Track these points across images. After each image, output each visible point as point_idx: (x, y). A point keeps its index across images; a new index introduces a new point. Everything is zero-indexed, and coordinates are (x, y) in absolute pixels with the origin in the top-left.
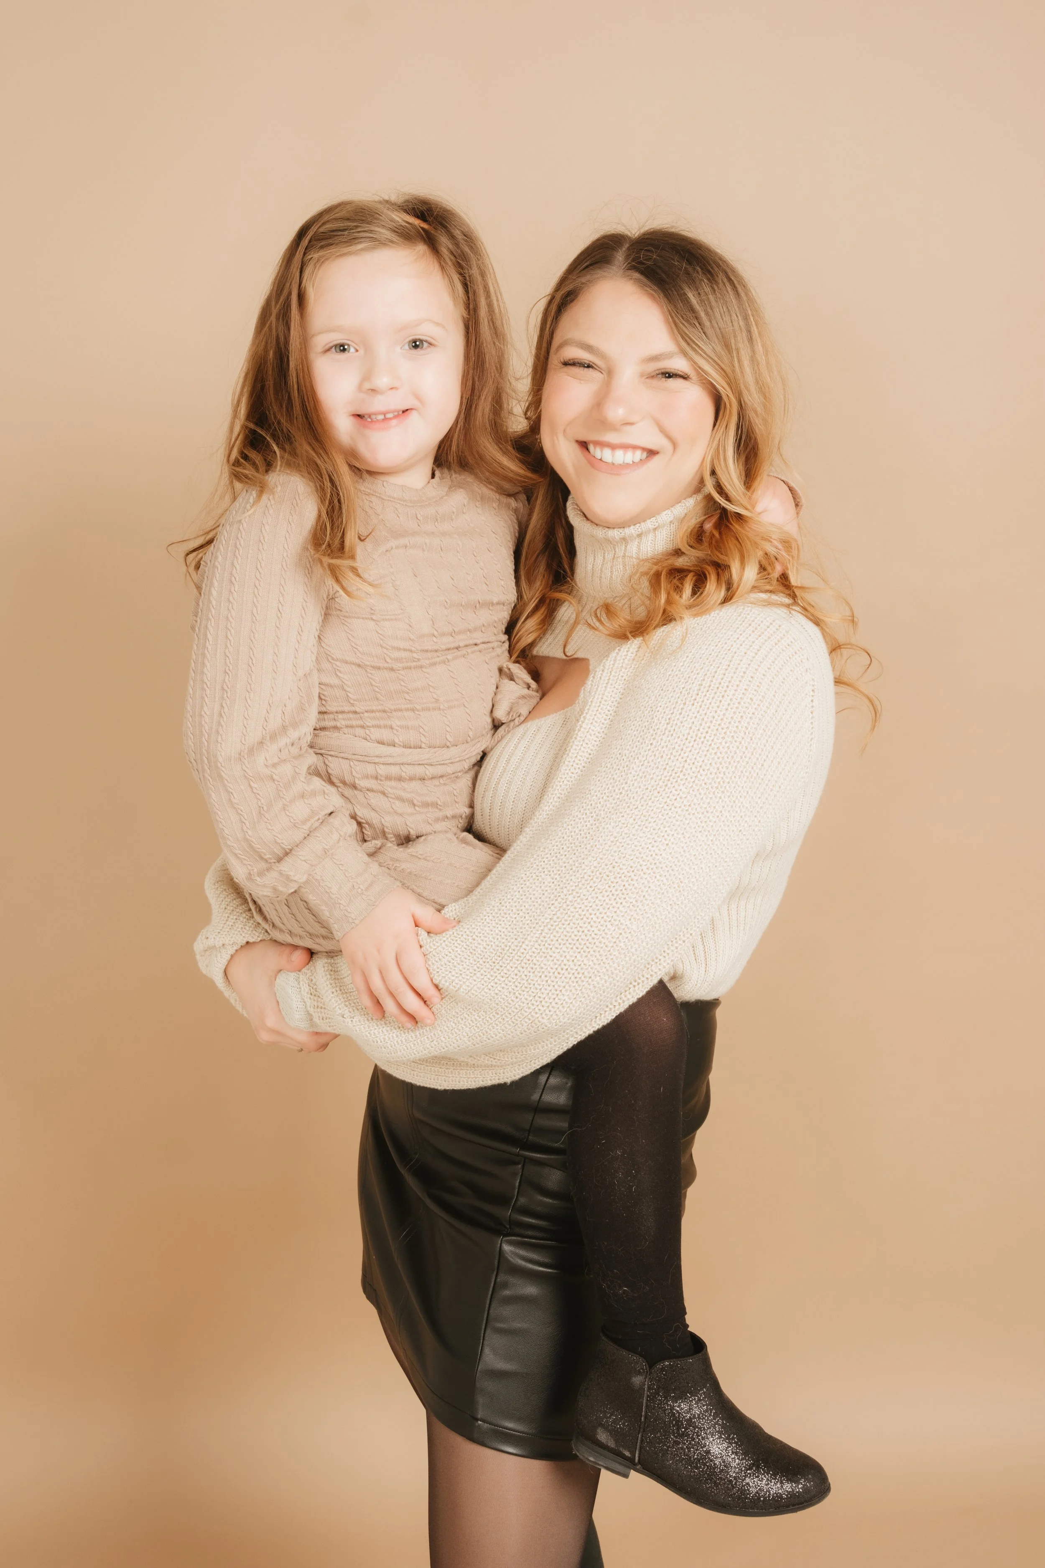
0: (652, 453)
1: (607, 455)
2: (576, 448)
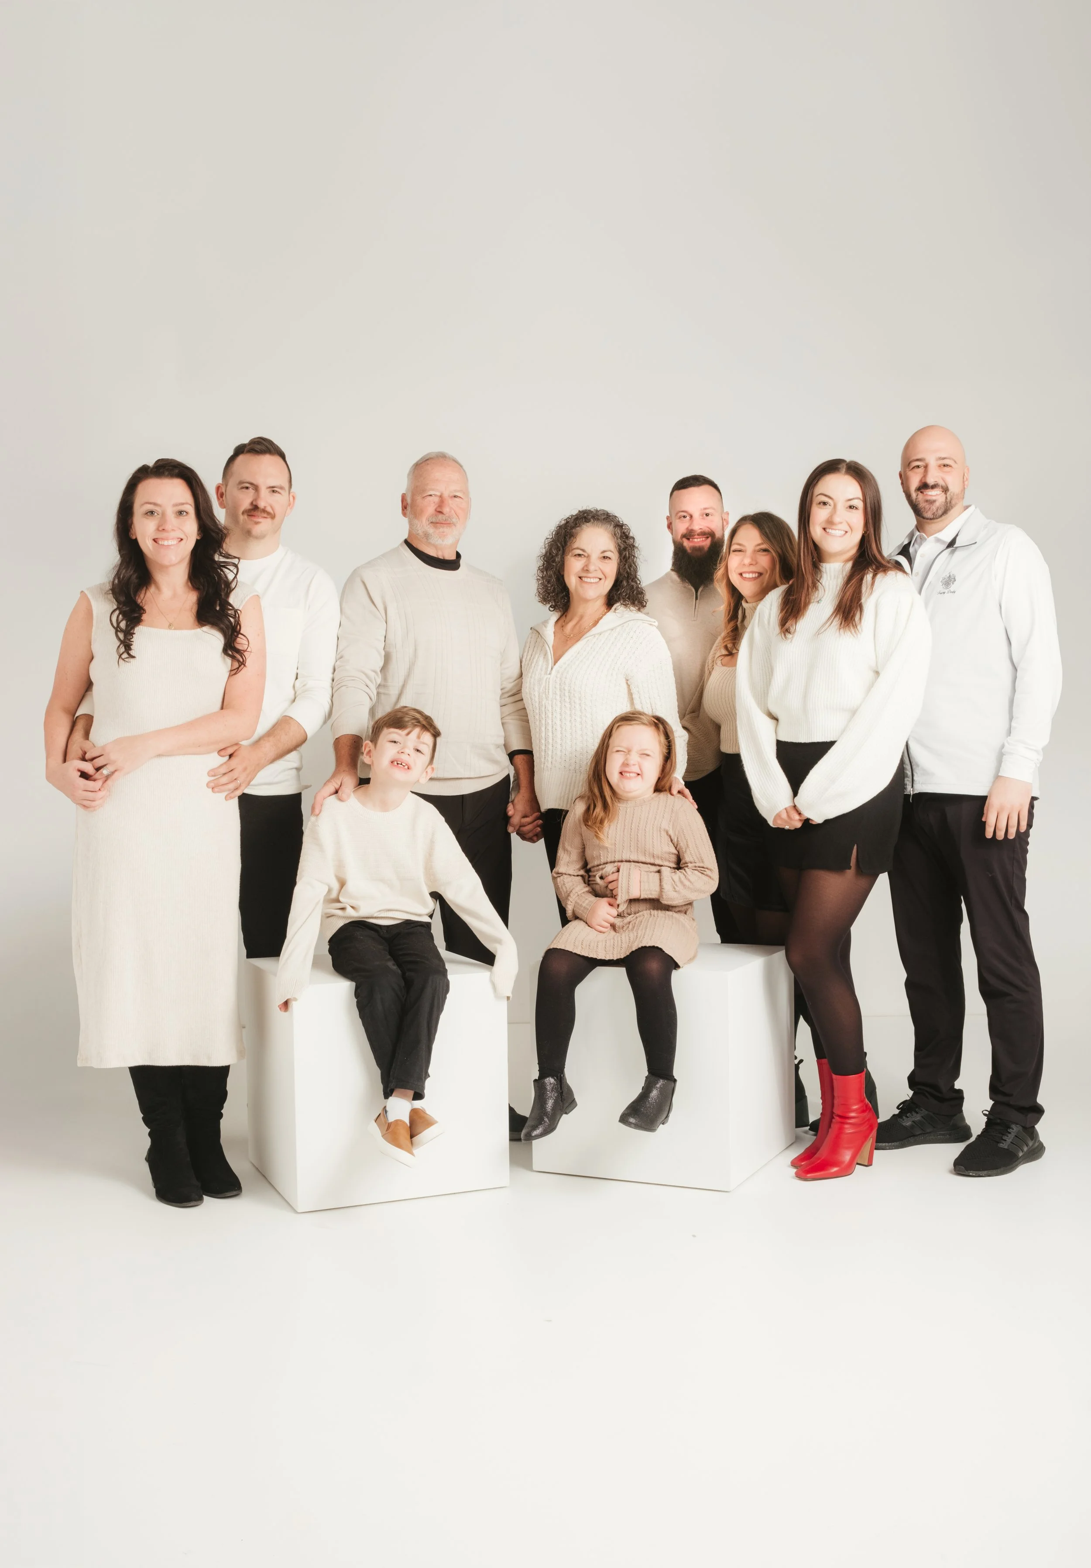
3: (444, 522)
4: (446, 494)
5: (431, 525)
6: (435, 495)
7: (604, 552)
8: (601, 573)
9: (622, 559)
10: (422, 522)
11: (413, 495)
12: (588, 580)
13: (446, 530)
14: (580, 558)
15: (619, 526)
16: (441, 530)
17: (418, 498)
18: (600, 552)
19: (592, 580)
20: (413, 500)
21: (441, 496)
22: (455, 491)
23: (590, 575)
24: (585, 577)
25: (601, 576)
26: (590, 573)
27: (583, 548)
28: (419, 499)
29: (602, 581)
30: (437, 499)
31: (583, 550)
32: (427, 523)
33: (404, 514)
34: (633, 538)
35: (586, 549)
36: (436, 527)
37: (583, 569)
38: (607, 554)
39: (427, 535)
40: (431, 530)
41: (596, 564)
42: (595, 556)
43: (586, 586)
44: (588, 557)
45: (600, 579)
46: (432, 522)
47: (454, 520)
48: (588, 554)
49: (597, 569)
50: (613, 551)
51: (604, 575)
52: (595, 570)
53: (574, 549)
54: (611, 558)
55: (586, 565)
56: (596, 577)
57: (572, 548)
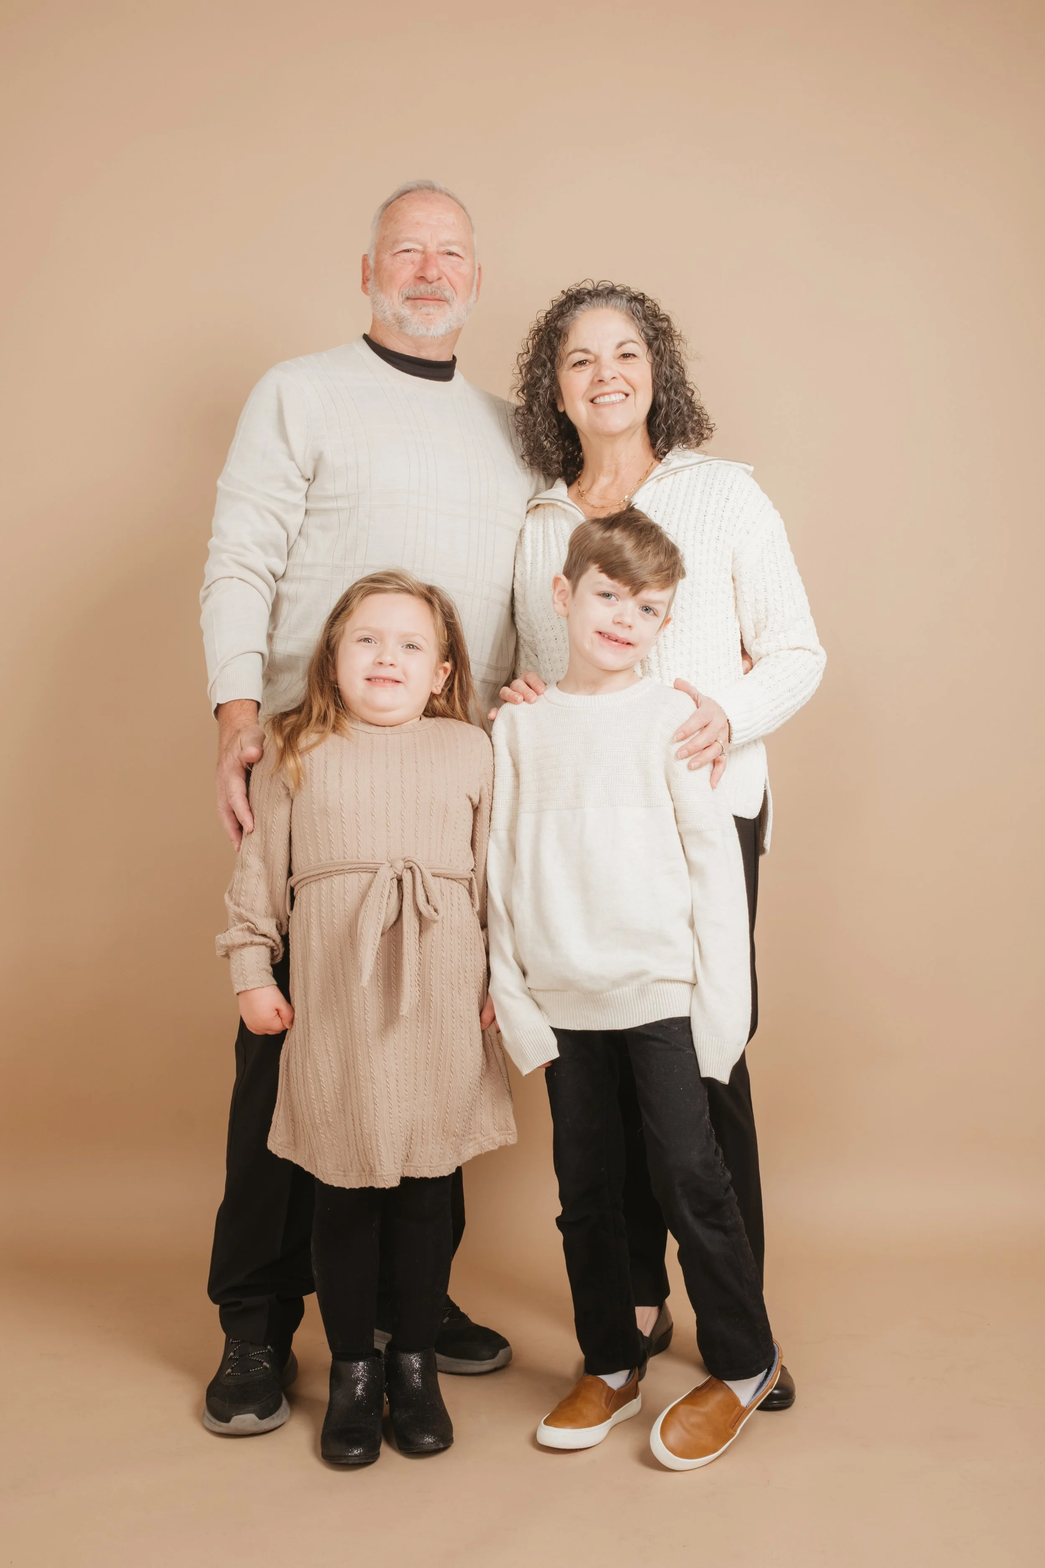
3: (429, 297)
4: (432, 248)
5: (407, 303)
6: (415, 250)
7: (621, 344)
8: (625, 383)
9: (655, 356)
10: (391, 298)
11: (378, 253)
12: (606, 399)
13: (431, 308)
14: (583, 368)
15: (638, 299)
16: (424, 310)
17: (386, 256)
18: (614, 346)
19: (614, 398)
20: (378, 262)
21: (423, 252)
22: (449, 243)
23: (606, 389)
24: (599, 396)
25: (628, 389)
26: (607, 384)
27: (583, 347)
28: (387, 258)
29: (631, 397)
30: (417, 257)
31: (585, 351)
32: (401, 299)
33: (365, 289)
34: (667, 319)
35: (590, 348)
36: (414, 307)
37: (592, 383)
38: (629, 348)
39: (400, 321)
40: (405, 311)
41: (611, 368)
42: (608, 353)
43: (605, 411)
44: (597, 360)
45: (627, 395)
46: (408, 298)
47: (447, 294)
48: (594, 355)
49: (617, 375)
50: (637, 341)
51: (632, 387)
52: (614, 378)
53: (570, 353)
54: (636, 355)
55: (596, 375)
56: (619, 392)
57: (567, 354)
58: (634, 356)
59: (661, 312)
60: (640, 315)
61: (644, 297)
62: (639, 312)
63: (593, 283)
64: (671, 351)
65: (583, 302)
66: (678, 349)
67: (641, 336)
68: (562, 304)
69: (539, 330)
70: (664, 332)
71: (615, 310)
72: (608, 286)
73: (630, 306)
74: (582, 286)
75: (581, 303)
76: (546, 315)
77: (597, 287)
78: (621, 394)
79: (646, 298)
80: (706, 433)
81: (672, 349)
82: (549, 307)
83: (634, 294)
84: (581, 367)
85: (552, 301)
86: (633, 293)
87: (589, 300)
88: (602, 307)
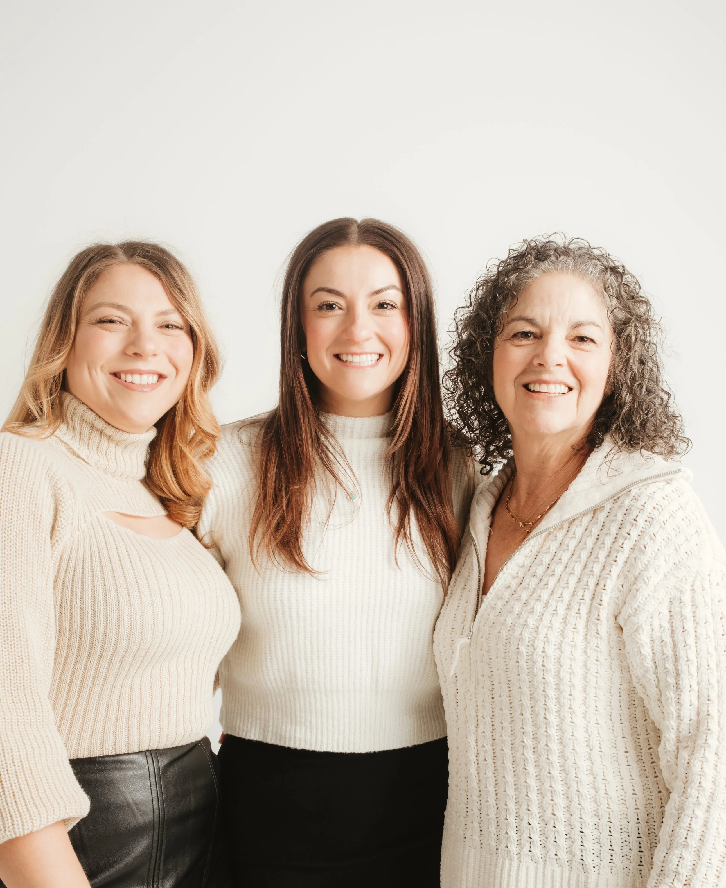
0: (161, 377)
1: (137, 379)
2: (112, 377)
7: (579, 324)
8: (570, 374)
12: (544, 388)
14: (524, 342)
18: (570, 324)
19: (553, 389)
23: (546, 375)
24: (535, 383)
25: (573, 382)
26: (548, 370)
27: (531, 317)
31: (531, 321)
38: (588, 331)
41: (559, 351)
43: (538, 403)
44: (543, 336)
45: (570, 389)
48: (541, 329)
49: (564, 361)
50: (600, 323)
51: (579, 380)
52: (559, 365)
53: (513, 320)
54: (595, 341)
55: (537, 356)
56: (561, 383)
57: (510, 319)
58: (592, 341)
59: (640, 294)
60: (613, 292)
61: (624, 270)
62: (612, 288)
63: (565, 238)
64: (644, 342)
65: (546, 259)
66: (655, 340)
67: (609, 318)
68: (522, 256)
69: (486, 282)
70: (639, 318)
71: (583, 278)
72: (582, 245)
73: (604, 277)
74: (551, 239)
75: (543, 261)
76: (500, 264)
77: (569, 244)
78: (563, 387)
79: (626, 272)
80: (680, 446)
81: (648, 339)
82: (504, 257)
83: (614, 263)
84: (522, 340)
85: (510, 250)
86: (612, 261)
87: (553, 258)
88: (568, 272)
